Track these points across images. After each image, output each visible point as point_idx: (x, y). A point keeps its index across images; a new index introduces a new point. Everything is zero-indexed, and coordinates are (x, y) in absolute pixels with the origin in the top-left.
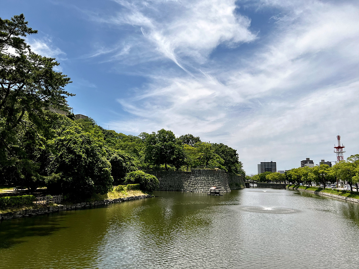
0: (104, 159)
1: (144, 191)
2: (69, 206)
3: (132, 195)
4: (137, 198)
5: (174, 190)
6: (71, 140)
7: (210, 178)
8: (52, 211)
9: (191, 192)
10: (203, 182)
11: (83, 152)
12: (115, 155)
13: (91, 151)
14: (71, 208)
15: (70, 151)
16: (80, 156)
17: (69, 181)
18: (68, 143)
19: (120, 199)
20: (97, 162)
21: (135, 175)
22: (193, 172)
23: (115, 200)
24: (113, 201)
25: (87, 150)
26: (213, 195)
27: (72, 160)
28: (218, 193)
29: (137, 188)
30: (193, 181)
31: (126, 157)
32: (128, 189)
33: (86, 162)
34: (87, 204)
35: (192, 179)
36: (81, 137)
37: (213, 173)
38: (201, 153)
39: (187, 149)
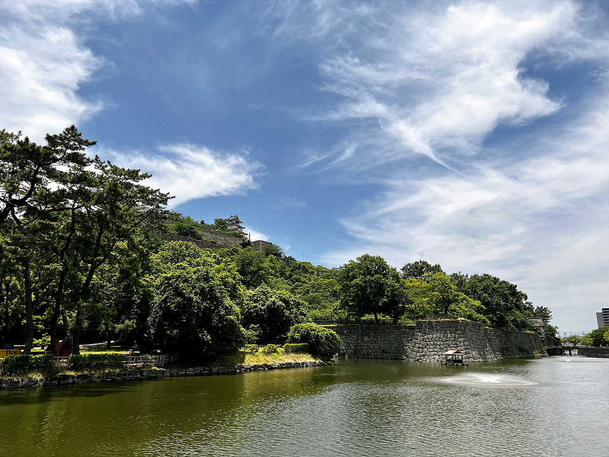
1: (315, 354)
2: (175, 372)
3: (291, 361)
4: (297, 365)
5: (389, 357)
7: (449, 335)
8: (148, 376)
9: (418, 360)
10: (438, 343)
11: (196, 294)
13: (209, 292)
14: (177, 373)
17: (174, 334)
18: (176, 281)
19: (266, 365)
20: (216, 308)
21: (302, 329)
22: (419, 327)
23: (255, 367)
24: (252, 367)
26: (451, 365)
27: (179, 306)
28: (461, 361)
29: (305, 350)
30: (419, 342)
31: (292, 301)
32: (287, 352)
34: (205, 370)
35: (419, 339)
37: (454, 326)
38: (433, 291)
39: (413, 286)
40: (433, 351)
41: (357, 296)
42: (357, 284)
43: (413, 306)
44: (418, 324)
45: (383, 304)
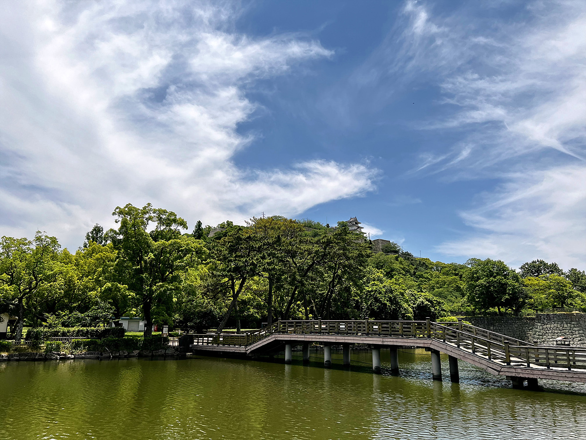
0: (405, 305)
6: (376, 291)
7: (565, 326)
10: (556, 332)
11: (387, 301)
12: (421, 299)
13: (394, 299)
15: (377, 300)
16: (385, 304)
18: (374, 293)
20: (400, 309)
22: (539, 318)
25: (390, 298)
27: (379, 308)
30: (539, 330)
31: (435, 300)
33: (390, 309)
35: (538, 328)
36: (384, 287)
37: (569, 318)
38: (549, 289)
39: (532, 284)
40: (552, 338)
41: (482, 293)
42: (482, 284)
43: (533, 300)
44: (538, 316)
45: (505, 300)
